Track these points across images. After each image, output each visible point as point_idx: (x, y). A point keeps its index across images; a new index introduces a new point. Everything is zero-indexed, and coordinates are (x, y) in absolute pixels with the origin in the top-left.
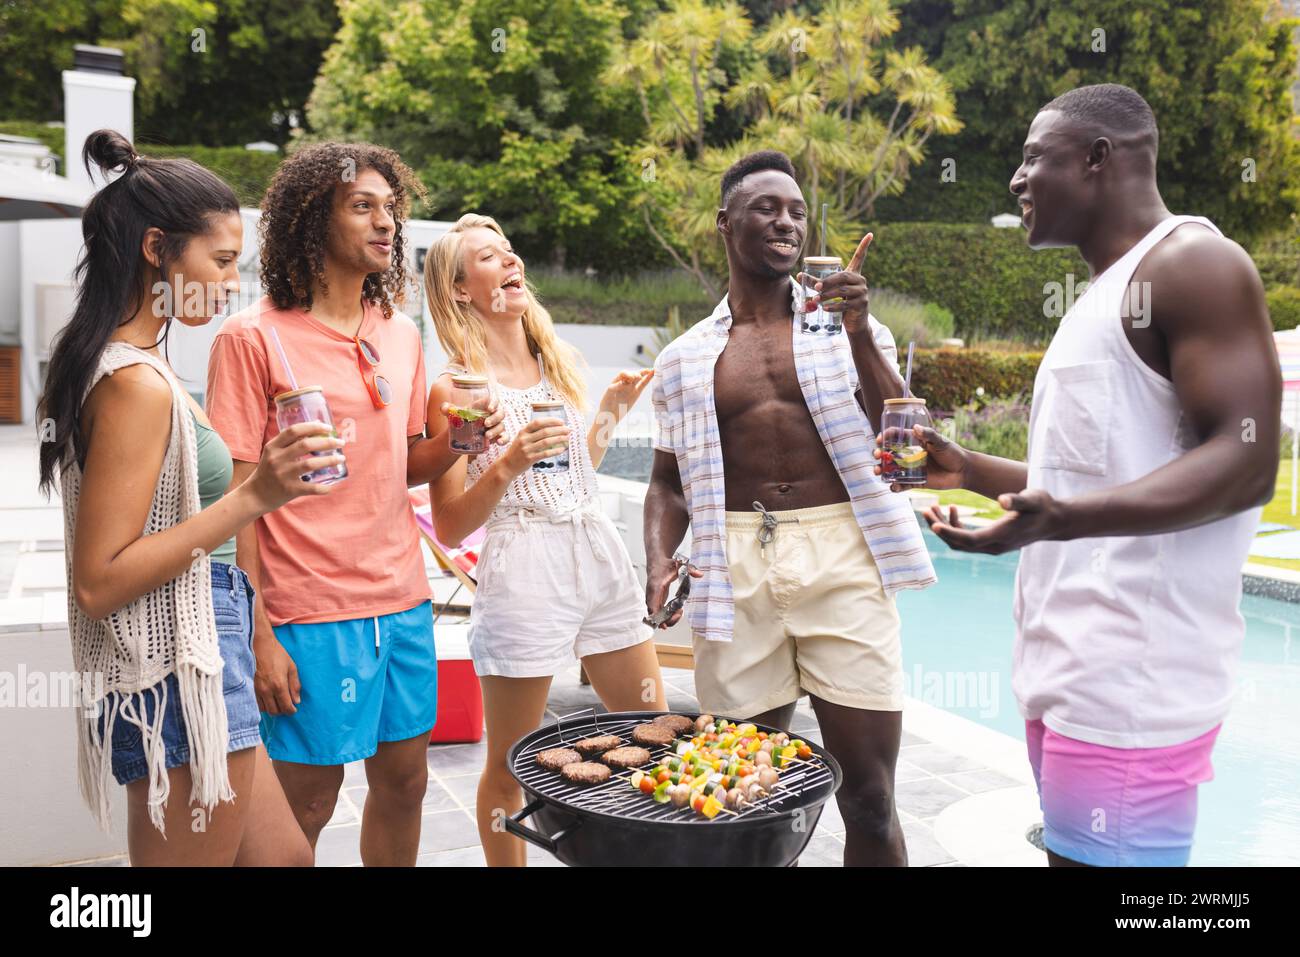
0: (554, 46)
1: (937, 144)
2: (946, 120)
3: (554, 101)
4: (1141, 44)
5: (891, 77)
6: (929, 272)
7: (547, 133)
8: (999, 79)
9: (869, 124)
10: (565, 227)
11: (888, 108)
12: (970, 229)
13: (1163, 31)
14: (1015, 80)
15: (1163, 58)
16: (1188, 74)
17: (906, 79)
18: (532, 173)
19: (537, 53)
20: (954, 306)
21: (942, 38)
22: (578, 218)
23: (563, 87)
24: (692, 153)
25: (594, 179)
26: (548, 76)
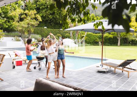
0: (3, 11)
1: (40, 22)
2: (41, 20)
3: (3, 16)
4: (56, 13)
5: (36, 16)
6: (39, 32)
7: (2, 19)
8: (44, 15)
9: (34, 20)
10: (5, 28)
11: (36, 19)
12: (42, 28)
13: (58, 12)
14: (46, 15)
15: (58, 15)
16: (60, 16)
17: (37, 17)
18: (1, 23)
19: (2, 11)
20: (41, 35)
21: (39, 11)
22: (6, 27)
23: (4, 14)
24: (18, 22)
25: (8, 23)
26: (2, 13)
